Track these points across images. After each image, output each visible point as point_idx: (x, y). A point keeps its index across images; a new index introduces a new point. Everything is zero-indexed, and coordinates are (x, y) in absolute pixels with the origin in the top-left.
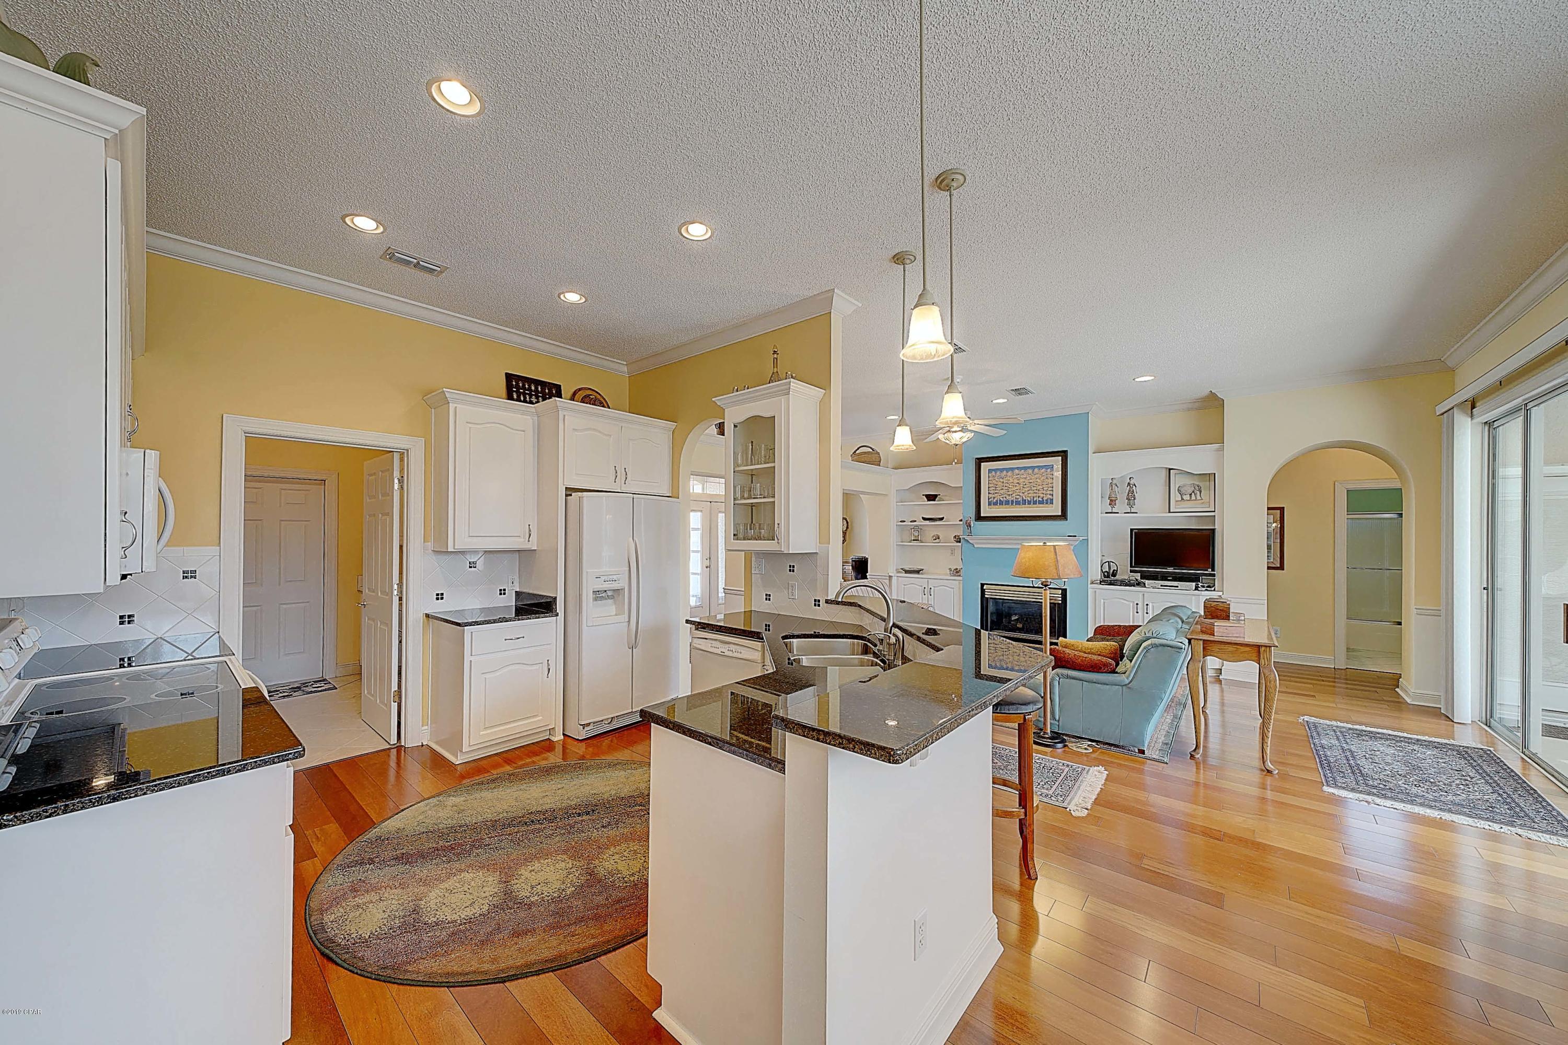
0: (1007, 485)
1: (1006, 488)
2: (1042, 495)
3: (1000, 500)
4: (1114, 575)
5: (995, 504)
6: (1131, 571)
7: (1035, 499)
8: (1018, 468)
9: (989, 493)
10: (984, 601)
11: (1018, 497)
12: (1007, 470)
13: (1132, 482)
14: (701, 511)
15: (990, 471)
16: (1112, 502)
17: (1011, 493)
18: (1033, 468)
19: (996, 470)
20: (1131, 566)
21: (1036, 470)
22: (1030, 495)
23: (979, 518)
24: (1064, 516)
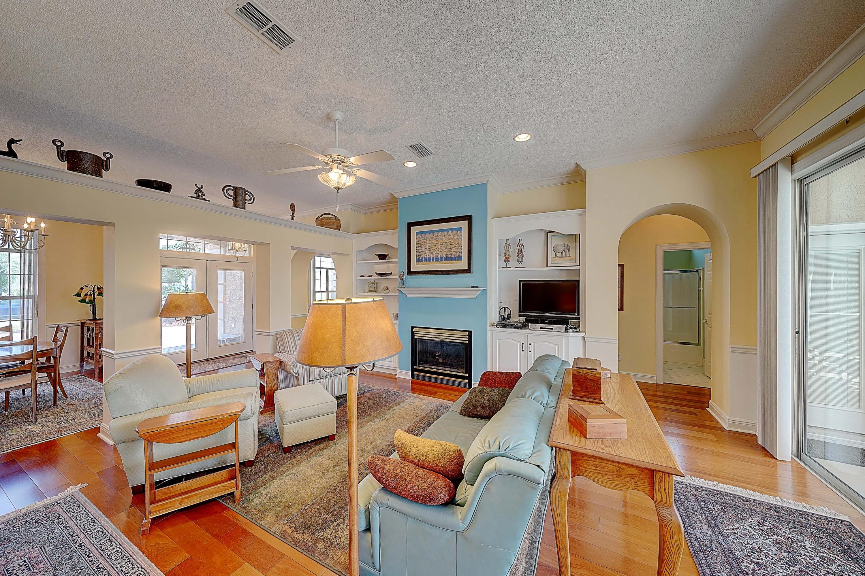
0: (429, 245)
1: (429, 247)
2: (454, 253)
3: (425, 258)
4: (508, 318)
5: (421, 261)
6: (520, 316)
7: (449, 256)
8: (437, 231)
9: (417, 252)
10: (414, 341)
11: (437, 255)
12: (430, 232)
13: (520, 243)
14: (196, 268)
15: (418, 233)
16: (507, 259)
17: (432, 251)
18: (447, 230)
19: (421, 233)
20: (520, 311)
21: (450, 232)
22: (445, 253)
23: (410, 272)
24: (469, 271)
